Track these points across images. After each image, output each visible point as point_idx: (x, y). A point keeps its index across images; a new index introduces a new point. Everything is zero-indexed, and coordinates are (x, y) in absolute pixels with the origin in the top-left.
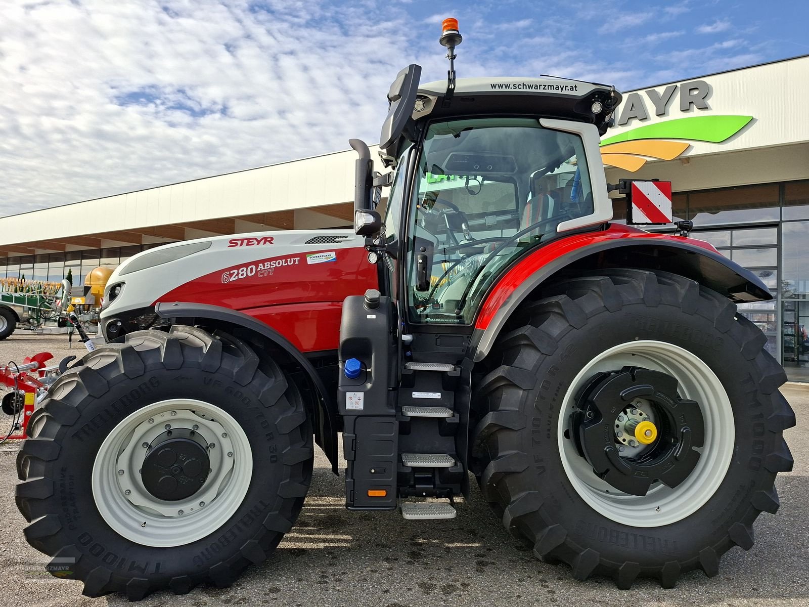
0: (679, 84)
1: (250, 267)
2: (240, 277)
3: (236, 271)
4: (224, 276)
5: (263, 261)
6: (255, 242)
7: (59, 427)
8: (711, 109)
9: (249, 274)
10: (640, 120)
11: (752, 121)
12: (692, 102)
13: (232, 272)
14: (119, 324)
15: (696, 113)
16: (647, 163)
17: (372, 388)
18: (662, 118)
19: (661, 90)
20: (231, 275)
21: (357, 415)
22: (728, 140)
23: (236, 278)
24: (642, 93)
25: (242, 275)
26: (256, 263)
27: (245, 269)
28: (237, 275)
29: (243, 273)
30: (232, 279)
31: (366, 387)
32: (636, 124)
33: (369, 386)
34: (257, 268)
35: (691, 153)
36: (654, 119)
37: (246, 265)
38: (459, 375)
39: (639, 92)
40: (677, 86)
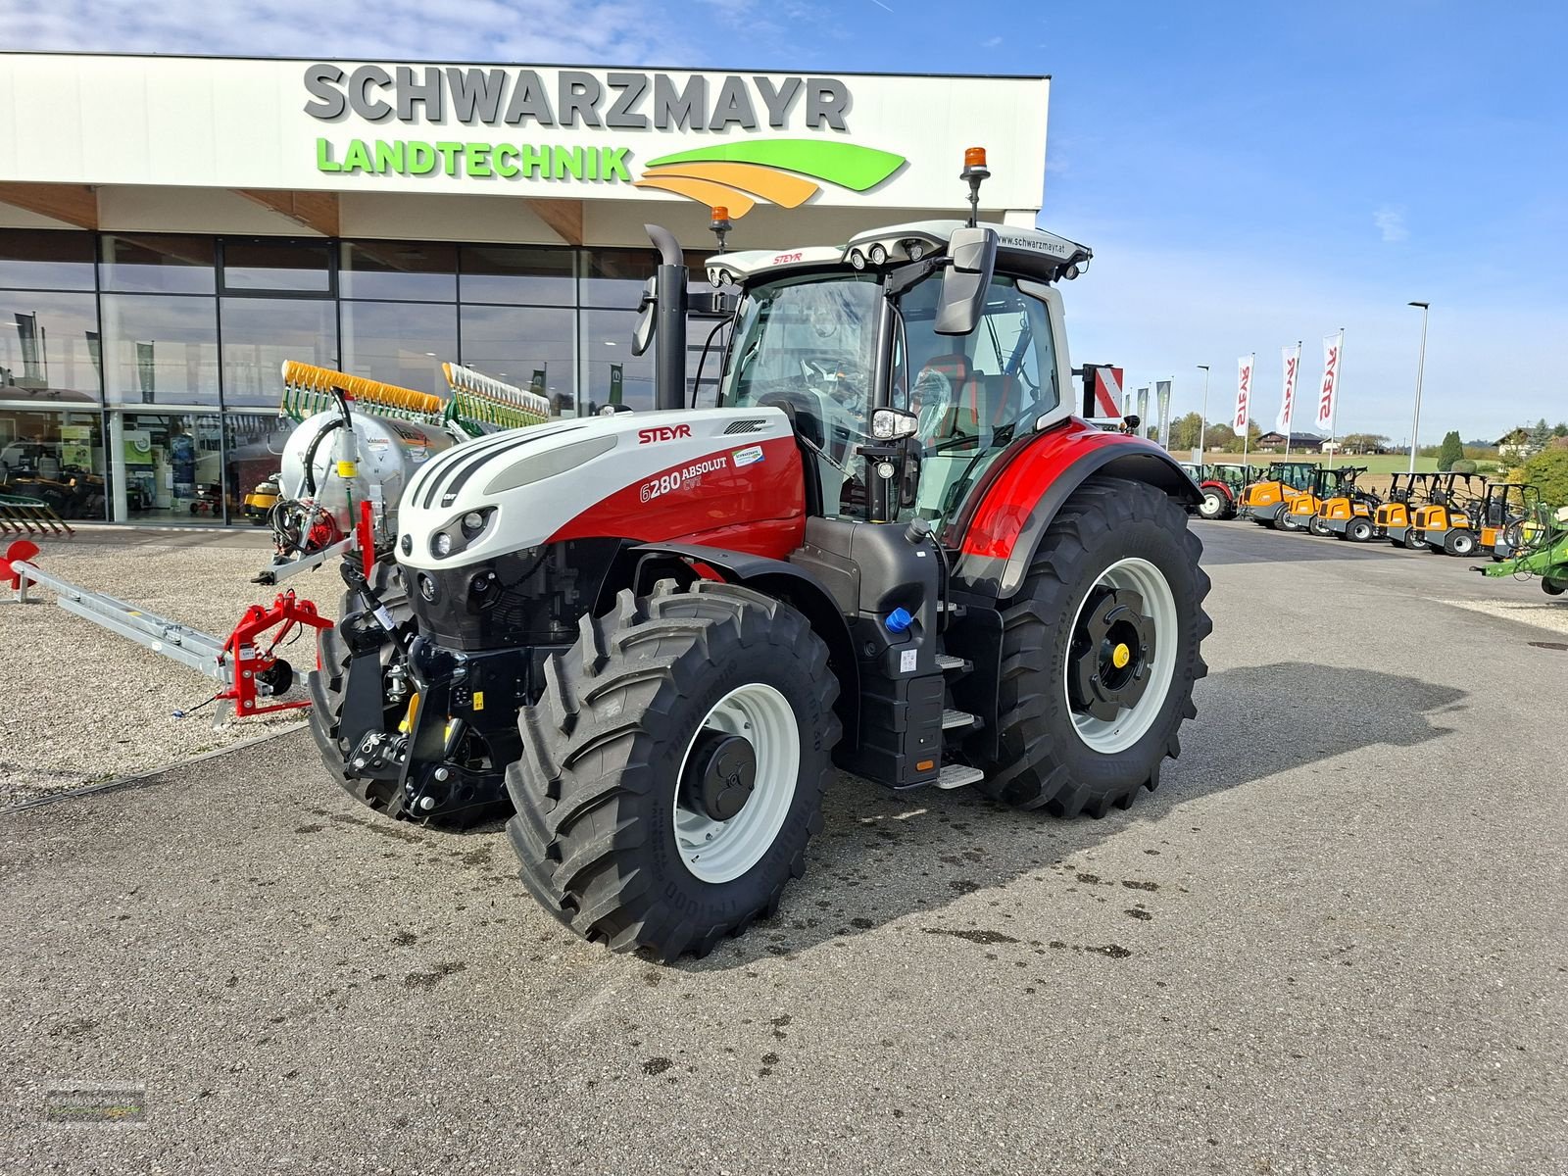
0: (805, 78)
1: (673, 475)
2: (663, 492)
3: (656, 482)
4: (643, 491)
5: (687, 465)
6: (670, 434)
7: (652, 745)
8: (849, 133)
9: (674, 487)
10: (744, 128)
11: (904, 165)
12: (824, 115)
13: (652, 484)
14: (492, 576)
15: (827, 133)
16: (756, 205)
17: (924, 642)
18: (778, 132)
19: (778, 81)
20: (652, 488)
21: (911, 677)
22: (870, 191)
23: (658, 494)
24: (748, 79)
25: (665, 488)
26: (679, 468)
27: (667, 478)
28: (659, 489)
29: (667, 485)
30: (654, 495)
31: (916, 642)
32: (736, 133)
33: (920, 640)
34: (681, 477)
35: (821, 201)
36: (765, 131)
37: (668, 472)
38: (965, 614)
39: (744, 76)
40: (801, 81)
